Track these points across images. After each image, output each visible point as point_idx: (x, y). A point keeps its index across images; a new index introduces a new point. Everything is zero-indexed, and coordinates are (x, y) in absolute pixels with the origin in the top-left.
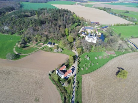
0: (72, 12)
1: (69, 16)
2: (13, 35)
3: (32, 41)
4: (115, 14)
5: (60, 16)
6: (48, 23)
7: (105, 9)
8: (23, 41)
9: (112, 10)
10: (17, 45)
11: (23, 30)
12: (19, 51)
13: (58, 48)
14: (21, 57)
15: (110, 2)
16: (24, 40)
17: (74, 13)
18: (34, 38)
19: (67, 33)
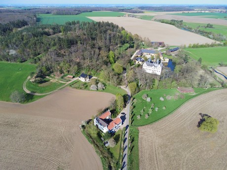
0: (120, 26)
1: (114, 33)
2: (23, 63)
3: (55, 73)
4: (189, 29)
5: (101, 32)
6: (81, 43)
7: (172, 23)
8: (39, 72)
9: (184, 24)
10: (30, 79)
11: (39, 56)
12: (32, 88)
13: (97, 83)
14: (36, 99)
15: (181, 12)
16: (41, 72)
17: (123, 29)
18: (58, 67)
19: (111, 59)
